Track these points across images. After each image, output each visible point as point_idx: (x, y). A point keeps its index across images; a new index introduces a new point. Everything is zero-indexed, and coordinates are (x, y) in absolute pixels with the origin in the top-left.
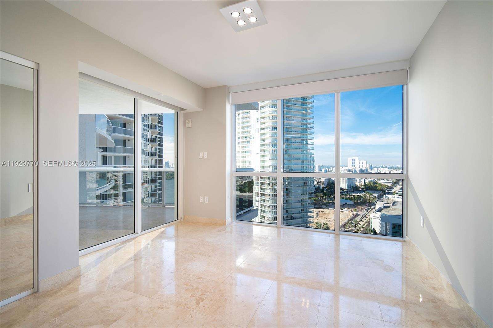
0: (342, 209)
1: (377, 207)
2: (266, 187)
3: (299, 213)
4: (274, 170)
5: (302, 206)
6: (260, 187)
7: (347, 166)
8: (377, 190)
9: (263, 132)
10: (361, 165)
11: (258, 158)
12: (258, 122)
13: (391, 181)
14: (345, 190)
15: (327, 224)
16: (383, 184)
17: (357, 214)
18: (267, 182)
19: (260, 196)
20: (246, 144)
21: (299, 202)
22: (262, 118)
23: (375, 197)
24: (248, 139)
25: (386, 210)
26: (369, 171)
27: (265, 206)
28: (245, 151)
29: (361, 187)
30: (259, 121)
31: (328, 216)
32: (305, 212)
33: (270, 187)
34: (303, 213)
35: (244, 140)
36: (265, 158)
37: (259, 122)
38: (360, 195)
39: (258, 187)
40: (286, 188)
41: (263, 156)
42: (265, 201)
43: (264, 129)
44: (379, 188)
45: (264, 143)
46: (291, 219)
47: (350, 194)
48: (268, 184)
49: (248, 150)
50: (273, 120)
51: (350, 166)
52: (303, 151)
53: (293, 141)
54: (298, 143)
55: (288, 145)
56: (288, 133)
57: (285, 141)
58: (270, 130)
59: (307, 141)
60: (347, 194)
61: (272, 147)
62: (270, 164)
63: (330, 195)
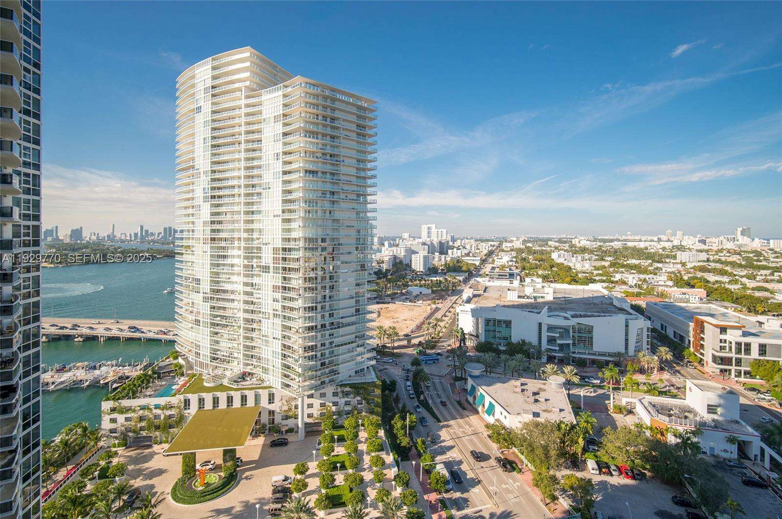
0: (415, 302)
1: (465, 296)
3: (353, 316)
4: (309, 245)
5: (356, 303)
6: (281, 275)
7: (420, 238)
8: (463, 271)
9: (287, 177)
10: (440, 235)
11: (278, 224)
12: (277, 160)
13: (479, 258)
14: (418, 273)
15: (394, 328)
16: (470, 262)
17: (437, 308)
18: (294, 267)
20: (255, 198)
21: (353, 298)
22: (285, 153)
23: (460, 281)
24: (258, 190)
25: (475, 299)
26: (451, 243)
27: (292, 309)
28: (253, 212)
29: (441, 268)
30: (281, 158)
31: (395, 315)
32: (362, 314)
33: (301, 275)
34: (359, 315)
35: (250, 190)
36: (293, 224)
37: (281, 160)
38: (440, 281)
39: (278, 275)
40: (330, 276)
41: (288, 221)
42: (291, 299)
43: (290, 172)
44: (464, 268)
45: (290, 197)
46: (339, 327)
47: (426, 279)
48: (298, 270)
49: (259, 209)
50: (305, 158)
51: (424, 238)
52: (358, 213)
53: (342, 196)
54: (350, 199)
55: (333, 202)
56: (334, 183)
57: (328, 195)
58: (301, 175)
59: (365, 198)
60: (422, 278)
61: (304, 205)
62: (301, 235)
63: (398, 281)
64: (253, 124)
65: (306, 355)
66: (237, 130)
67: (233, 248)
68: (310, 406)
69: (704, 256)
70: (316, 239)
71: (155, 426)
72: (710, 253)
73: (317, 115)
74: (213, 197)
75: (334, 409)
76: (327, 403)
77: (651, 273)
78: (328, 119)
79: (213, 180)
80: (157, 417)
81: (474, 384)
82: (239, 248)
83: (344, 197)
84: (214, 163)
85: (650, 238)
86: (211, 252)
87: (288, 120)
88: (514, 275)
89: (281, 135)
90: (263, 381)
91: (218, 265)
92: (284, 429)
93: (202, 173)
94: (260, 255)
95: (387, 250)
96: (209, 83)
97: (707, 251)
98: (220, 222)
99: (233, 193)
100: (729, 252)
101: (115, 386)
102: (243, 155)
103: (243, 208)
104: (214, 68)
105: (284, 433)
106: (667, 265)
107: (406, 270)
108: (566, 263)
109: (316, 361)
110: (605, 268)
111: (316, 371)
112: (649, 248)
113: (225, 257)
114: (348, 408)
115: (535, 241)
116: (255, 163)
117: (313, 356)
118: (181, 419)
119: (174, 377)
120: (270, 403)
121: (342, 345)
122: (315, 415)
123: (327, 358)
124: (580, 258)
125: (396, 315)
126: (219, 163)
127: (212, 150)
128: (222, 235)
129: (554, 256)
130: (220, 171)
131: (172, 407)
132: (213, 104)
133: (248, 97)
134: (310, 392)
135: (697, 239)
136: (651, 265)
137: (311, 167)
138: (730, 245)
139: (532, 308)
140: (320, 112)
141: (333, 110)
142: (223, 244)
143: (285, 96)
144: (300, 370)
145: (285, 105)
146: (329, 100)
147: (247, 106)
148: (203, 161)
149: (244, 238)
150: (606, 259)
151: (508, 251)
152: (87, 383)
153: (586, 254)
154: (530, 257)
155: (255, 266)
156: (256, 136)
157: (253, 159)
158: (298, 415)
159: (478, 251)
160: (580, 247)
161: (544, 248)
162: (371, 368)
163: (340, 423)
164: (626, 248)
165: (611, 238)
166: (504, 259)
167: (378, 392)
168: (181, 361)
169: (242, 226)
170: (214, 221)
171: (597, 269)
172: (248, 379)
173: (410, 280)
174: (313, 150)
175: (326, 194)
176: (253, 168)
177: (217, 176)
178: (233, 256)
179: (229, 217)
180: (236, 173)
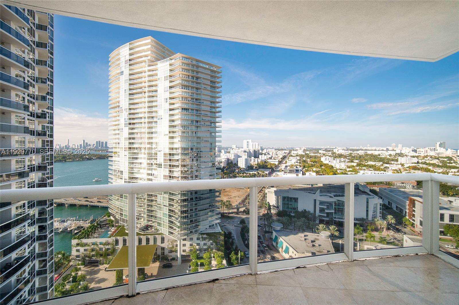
2: (175, 169)
3: (208, 193)
4: (184, 152)
6: (168, 169)
7: (243, 148)
8: (268, 168)
9: (172, 112)
10: (254, 146)
11: (167, 140)
12: (166, 102)
13: (277, 161)
14: (242, 169)
15: (229, 201)
16: (272, 163)
18: (176, 164)
19: (168, 178)
20: (153, 124)
22: (171, 98)
23: (267, 174)
24: (155, 120)
26: (260, 151)
28: (152, 132)
29: (255, 166)
33: (179, 169)
34: (212, 193)
35: (151, 120)
36: (175, 139)
37: (168, 102)
38: (255, 174)
39: (166, 169)
40: (196, 170)
41: (172, 138)
43: (173, 110)
44: (269, 167)
45: (173, 124)
46: (200, 200)
47: (247, 173)
48: (178, 166)
49: (156, 131)
50: (181, 101)
51: (245, 148)
52: (211, 133)
53: (202, 123)
54: (207, 125)
55: (197, 127)
56: (198, 115)
57: (194, 123)
58: (180, 111)
59: (215, 124)
60: (244, 172)
61: (181, 128)
62: (180, 146)
63: (230, 174)
64: (152, 81)
65: (182, 215)
66: (143, 84)
67: (141, 153)
68: (184, 245)
69: (415, 160)
70: (188, 148)
71: (100, 255)
72: (419, 158)
73: (189, 76)
74: (130, 124)
75: (197, 247)
76: (194, 244)
77: (382, 170)
78: (195, 78)
79: (130, 114)
80: (101, 249)
81: (277, 235)
82: (145, 154)
83: (204, 124)
84: (130, 104)
85: (381, 149)
86: (129, 156)
87: (172, 79)
88: (298, 171)
89: (168, 88)
90: (158, 230)
91: (133, 163)
92: (170, 258)
93: (124, 110)
94: (156, 157)
95: (224, 155)
96: (128, 58)
97: (417, 157)
98: (134, 138)
99: (141, 122)
100: (431, 157)
101: (76, 232)
102: (147, 100)
103: (147, 130)
104: (130, 49)
105: (170, 260)
106: (392, 165)
107: (234, 167)
108: (330, 164)
109: (188, 219)
110: (354, 167)
111: (188, 225)
112: (381, 154)
113: (136, 158)
114: (205, 247)
115: (311, 150)
116: (154, 104)
117: (186, 216)
118: (114, 251)
119: (108, 227)
120: (162, 243)
121: (202, 210)
122: (187, 251)
123: (194, 218)
124: (338, 161)
125: (230, 194)
126: (133, 104)
127: (129, 97)
128: (135, 146)
129: (323, 159)
130: (134, 109)
131: (109, 244)
132: (130, 70)
133: (149, 66)
134: (184, 237)
135: (411, 149)
136: (382, 165)
137: (185, 106)
138: (432, 153)
139: (310, 191)
140: (190, 74)
141: (197, 72)
142: (135, 151)
143: (171, 65)
144: (179, 224)
145: (171, 70)
146: (195, 67)
147: (149, 71)
148: (124, 103)
149: (147, 148)
150: (355, 161)
151: (295, 156)
152: (61, 230)
153: (342, 158)
154: (308, 160)
155: (153, 164)
156: (154, 88)
157: (152, 102)
158: (177, 250)
159: (277, 156)
160: (339, 154)
161: (316, 155)
162: (218, 224)
163: (201, 255)
164: (367, 155)
165: (357, 148)
166: (292, 161)
167: (222, 238)
168: (112, 218)
169: (147, 141)
170: (131, 138)
171: (349, 167)
172: (150, 229)
173: (238, 173)
174: (186, 96)
175: (193, 122)
176: (152, 107)
177: (132, 111)
178: (141, 158)
179: (139, 135)
180: (142, 110)
